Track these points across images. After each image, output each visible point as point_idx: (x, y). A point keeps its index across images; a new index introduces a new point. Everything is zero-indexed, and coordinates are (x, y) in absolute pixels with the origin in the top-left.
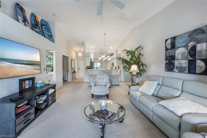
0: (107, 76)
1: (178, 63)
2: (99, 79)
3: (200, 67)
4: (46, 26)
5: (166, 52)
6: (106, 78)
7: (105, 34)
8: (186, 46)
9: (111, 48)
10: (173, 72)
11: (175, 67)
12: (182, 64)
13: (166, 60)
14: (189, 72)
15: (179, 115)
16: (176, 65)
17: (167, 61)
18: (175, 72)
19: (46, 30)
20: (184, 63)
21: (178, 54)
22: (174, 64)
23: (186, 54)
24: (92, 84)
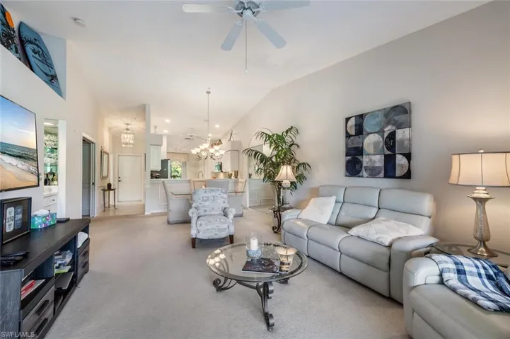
0: (224, 193)
1: (367, 160)
2: (205, 201)
3: (402, 166)
4: (35, 44)
5: (346, 141)
6: (221, 197)
7: (208, 93)
8: (381, 132)
9: (217, 126)
10: (359, 177)
11: (363, 169)
12: (375, 162)
13: (347, 155)
14: (386, 176)
15: (387, 244)
16: (364, 164)
17: (349, 158)
18: (363, 177)
19: (37, 56)
20: (378, 161)
21: (369, 144)
22: (360, 163)
23: (382, 144)
24: (193, 213)
